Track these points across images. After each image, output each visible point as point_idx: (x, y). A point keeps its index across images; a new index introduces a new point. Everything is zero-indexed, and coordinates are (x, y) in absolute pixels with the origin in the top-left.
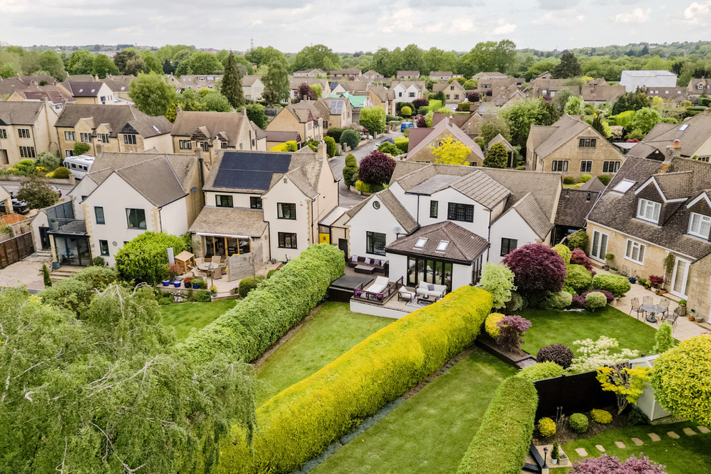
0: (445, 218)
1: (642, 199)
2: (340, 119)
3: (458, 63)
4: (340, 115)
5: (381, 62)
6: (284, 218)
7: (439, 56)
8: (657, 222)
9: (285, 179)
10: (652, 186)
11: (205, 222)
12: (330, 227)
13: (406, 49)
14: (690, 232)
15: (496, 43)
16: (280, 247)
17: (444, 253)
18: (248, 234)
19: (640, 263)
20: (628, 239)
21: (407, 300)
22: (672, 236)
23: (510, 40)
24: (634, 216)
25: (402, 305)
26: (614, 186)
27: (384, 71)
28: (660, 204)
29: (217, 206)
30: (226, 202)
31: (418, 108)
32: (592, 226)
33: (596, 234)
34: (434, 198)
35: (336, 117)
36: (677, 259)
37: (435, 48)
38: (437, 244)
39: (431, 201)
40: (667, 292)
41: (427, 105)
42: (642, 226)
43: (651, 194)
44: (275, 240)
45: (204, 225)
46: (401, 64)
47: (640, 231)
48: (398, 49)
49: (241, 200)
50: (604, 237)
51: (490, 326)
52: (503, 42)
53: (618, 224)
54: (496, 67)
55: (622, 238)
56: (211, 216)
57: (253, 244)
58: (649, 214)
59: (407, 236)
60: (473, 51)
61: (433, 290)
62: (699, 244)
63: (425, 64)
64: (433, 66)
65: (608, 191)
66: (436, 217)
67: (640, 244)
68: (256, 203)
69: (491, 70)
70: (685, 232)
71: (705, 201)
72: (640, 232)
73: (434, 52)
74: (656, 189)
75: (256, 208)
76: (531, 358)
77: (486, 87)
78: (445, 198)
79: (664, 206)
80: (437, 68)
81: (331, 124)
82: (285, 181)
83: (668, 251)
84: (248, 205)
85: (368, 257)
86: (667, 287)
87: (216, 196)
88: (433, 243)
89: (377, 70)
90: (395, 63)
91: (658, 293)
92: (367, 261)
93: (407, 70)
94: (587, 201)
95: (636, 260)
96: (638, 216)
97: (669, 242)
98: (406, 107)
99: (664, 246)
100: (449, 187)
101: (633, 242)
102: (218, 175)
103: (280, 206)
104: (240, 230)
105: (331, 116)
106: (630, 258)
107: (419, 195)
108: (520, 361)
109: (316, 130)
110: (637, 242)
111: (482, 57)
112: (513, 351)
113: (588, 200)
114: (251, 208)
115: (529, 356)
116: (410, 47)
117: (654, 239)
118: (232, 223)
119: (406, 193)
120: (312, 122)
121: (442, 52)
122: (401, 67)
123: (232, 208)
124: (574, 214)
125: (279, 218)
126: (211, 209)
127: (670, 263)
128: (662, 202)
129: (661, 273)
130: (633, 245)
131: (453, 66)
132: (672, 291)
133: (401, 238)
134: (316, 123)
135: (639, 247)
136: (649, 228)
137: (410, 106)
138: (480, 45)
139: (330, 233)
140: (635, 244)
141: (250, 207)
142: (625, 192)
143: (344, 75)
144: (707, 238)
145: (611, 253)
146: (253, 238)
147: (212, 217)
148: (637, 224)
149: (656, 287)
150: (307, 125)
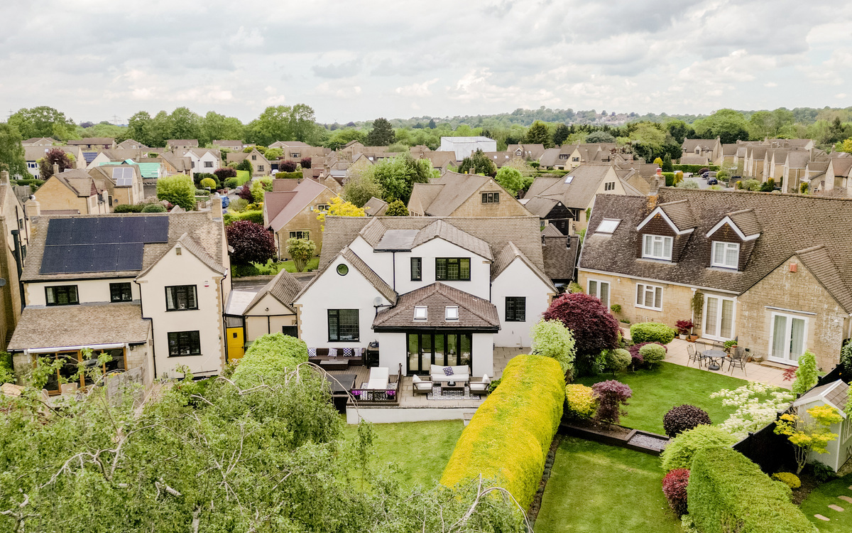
0: (433, 281)
1: (646, 235)
2: (131, 193)
3: (244, 131)
4: (131, 187)
5: (141, 129)
6: (176, 308)
7: (220, 122)
8: (670, 258)
9: (178, 249)
10: (659, 218)
11: (34, 331)
12: (243, 317)
13: (174, 113)
14: (713, 263)
15: (290, 108)
16: (171, 356)
17: (458, 321)
18: (121, 340)
19: (657, 309)
20: (637, 284)
21: (426, 393)
22: (693, 271)
23: (306, 105)
24: (639, 256)
25: (422, 401)
26: (596, 228)
27: (146, 141)
28: (672, 238)
29: (48, 304)
30: (64, 296)
31: (223, 180)
32: (586, 275)
33: (592, 284)
34: (415, 253)
35: (124, 190)
36: (706, 296)
37: (214, 112)
38: (443, 312)
39: (412, 258)
40: (698, 338)
41: (234, 176)
42: (653, 266)
43: (658, 227)
44: (162, 345)
45: (34, 336)
46: (169, 131)
47: (651, 270)
48: (162, 114)
49: (94, 291)
50: (604, 286)
51: (576, 401)
52: (297, 108)
53: (621, 268)
54: (293, 136)
55: (629, 283)
56: (42, 321)
57: (130, 356)
58: (658, 250)
59: (393, 307)
60: (263, 117)
61: (452, 373)
62: (730, 276)
63: (203, 132)
64: (214, 134)
65: (591, 234)
66: (420, 280)
67: (654, 287)
68: (120, 292)
69: (288, 139)
70: (708, 265)
71: (729, 226)
72: (653, 273)
73: (212, 117)
74: (664, 221)
75: (121, 300)
76: (637, 433)
77: (295, 156)
78: (430, 253)
79: (677, 238)
80: (218, 137)
81: (116, 200)
82: (179, 252)
83: (694, 288)
84: (106, 297)
85: (333, 347)
86: (697, 331)
87: (46, 288)
88: (436, 310)
89: (137, 139)
90: (161, 131)
91: (689, 340)
92: (333, 353)
93: (178, 138)
94: (567, 248)
95: (651, 306)
96: (644, 255)
97: (694, 278)
98: (208, 179)
99: (689, 283)
100: (435, 237)
101: (645, 285)
102: (45, 254)
103: (169, 291)
104: (105, 336)
105: (116, 189)
106: (643, 306)
107: (394, 251)
108: (630, 439)
109: (102, 207)
110: (651, 285)
111: (275, 123)
112: (612, 430)
113: (568, 246)
114: (113, 301)
115: (634, 431)
116: (180, 111)
117: (673, 277)
118: (86, 328)
119: (376, 251)
120: (96, 196)
121: (222, 118)
122: (170, 136)
123: (77, 306)
124: (558, 265)
125: (168, 310)
126: (37, 312)
127: (698, 303)
128: (673, 234)
129: (689, 316)
130: (645, 289)
131: (240, 134)
132: (704, 335)
133: (382, 313)
134: (101, 198)
135: (654, 290)
136: (661, 267)
137: (213, 178)
138: (270, 111)
139: (244, 326)
140: (647, 287)
141: (109, 299)
142: (612, 232)
143: (89, 145)
144: (736, 267)
145: (616, 303)
146: (131, 345)
147: (45, 323)
148: (645, 265)
149: (685, 332)
150: (90, 199)
